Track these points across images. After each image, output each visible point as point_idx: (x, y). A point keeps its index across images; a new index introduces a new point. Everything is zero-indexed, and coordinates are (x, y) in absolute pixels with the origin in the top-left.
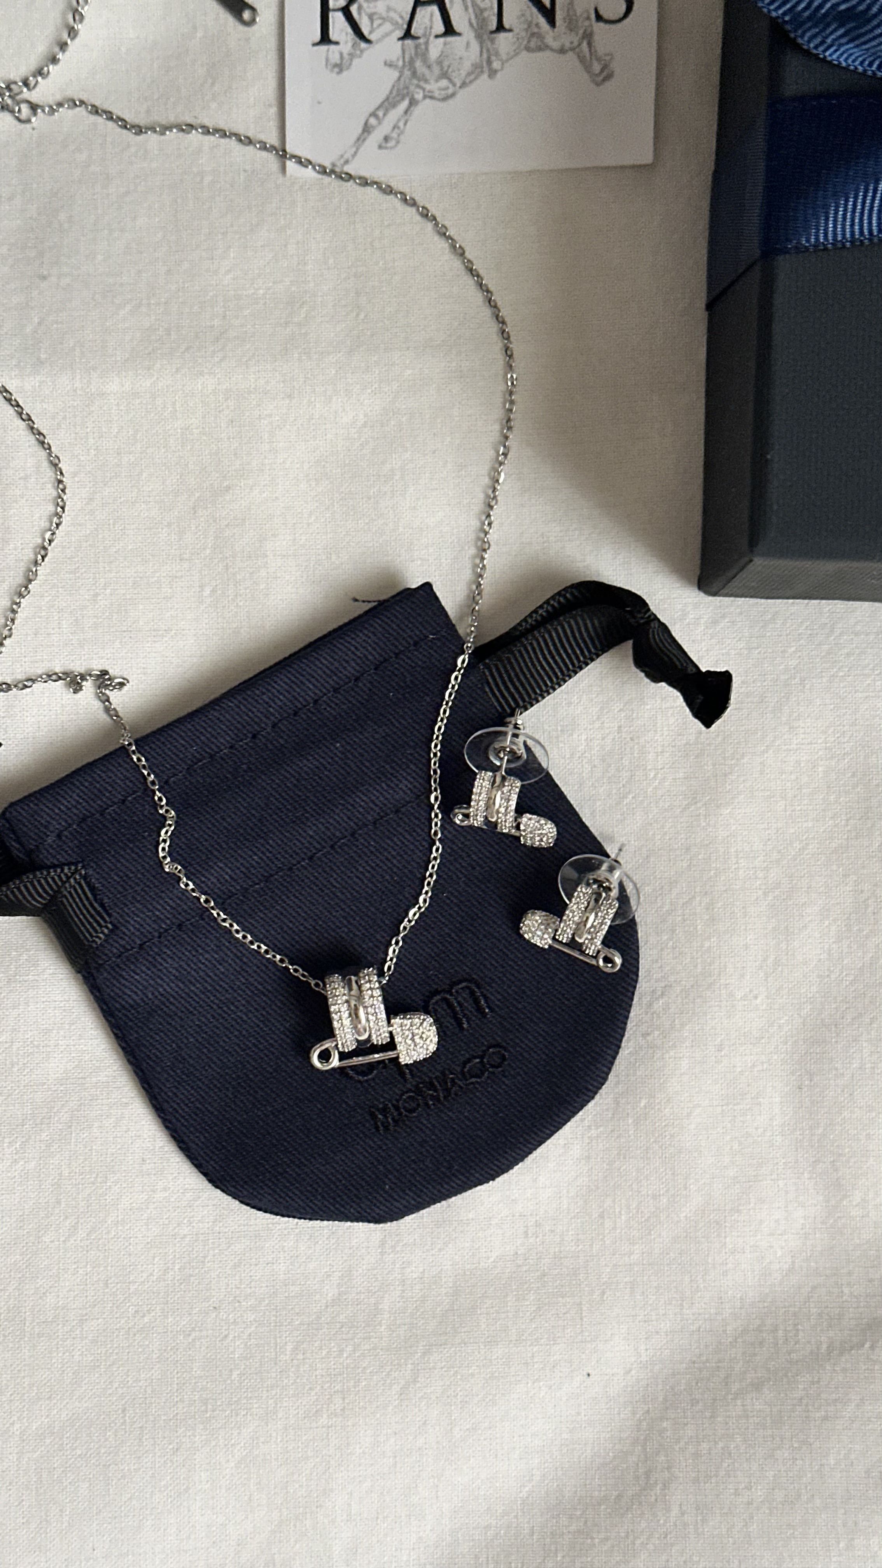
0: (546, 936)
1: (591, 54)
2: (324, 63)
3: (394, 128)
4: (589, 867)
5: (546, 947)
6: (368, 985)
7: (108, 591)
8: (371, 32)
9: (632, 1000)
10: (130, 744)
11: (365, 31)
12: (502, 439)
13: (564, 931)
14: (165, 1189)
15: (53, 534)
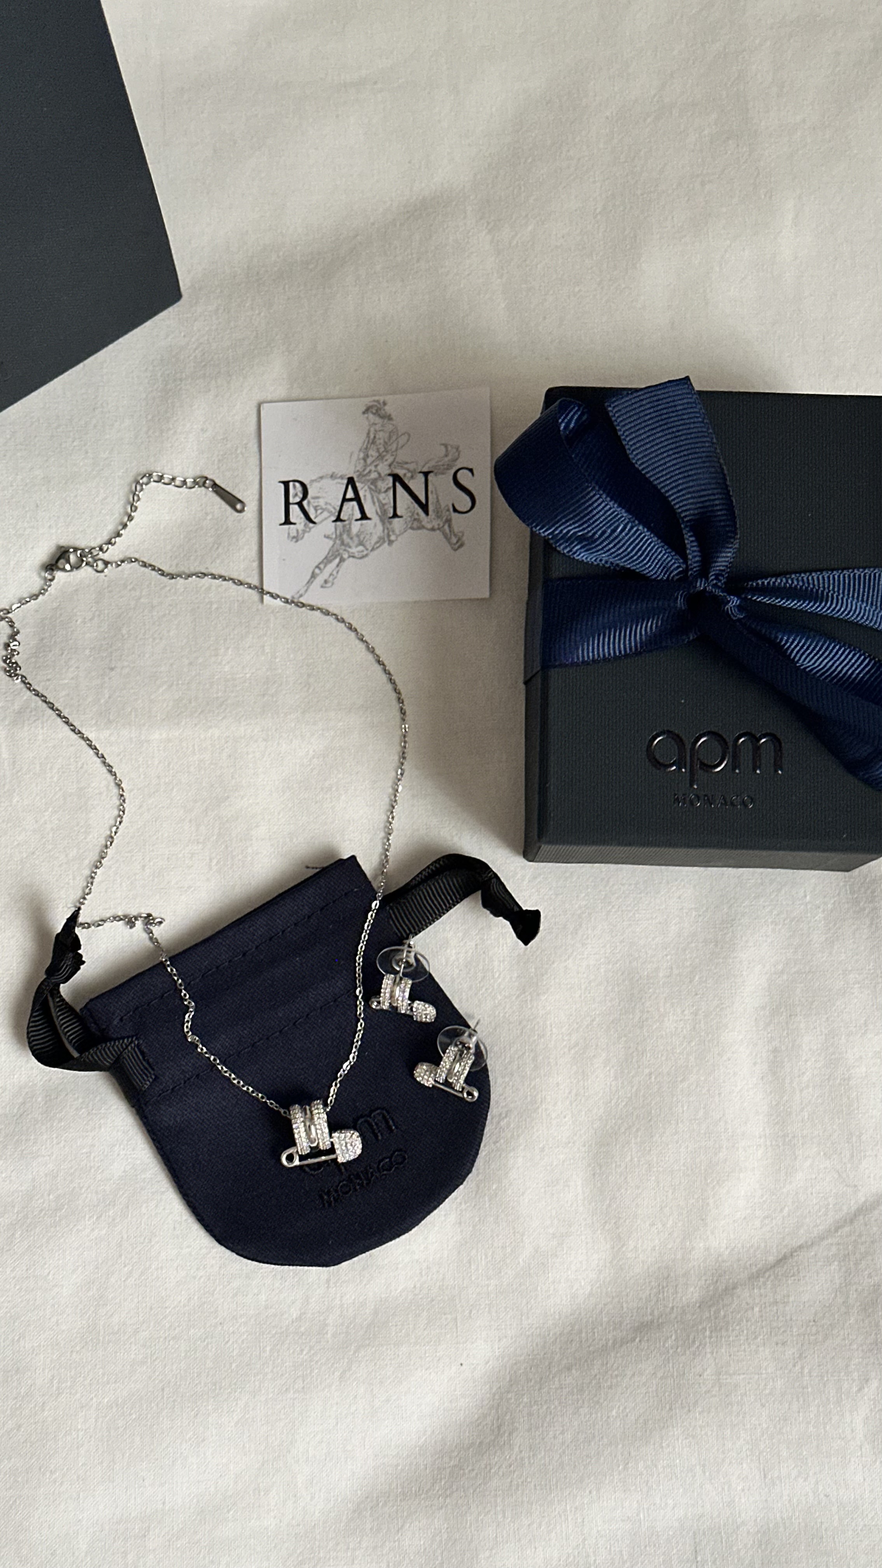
0: (430, 1079)
1: (450, 531)
2: (286, 535)
3: (331, 574)
4: (457, 1034)
5: (431, 1086)
6: (316, 1111)
7: (152, 863)
8: (315, 518)
9: (486, 1119)
10: (166, 961)
11: (312, 517)
12: (400, 764)
13: (440, 1075)
14: (189, 1247)
15: (117, 828)
